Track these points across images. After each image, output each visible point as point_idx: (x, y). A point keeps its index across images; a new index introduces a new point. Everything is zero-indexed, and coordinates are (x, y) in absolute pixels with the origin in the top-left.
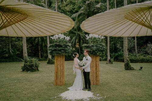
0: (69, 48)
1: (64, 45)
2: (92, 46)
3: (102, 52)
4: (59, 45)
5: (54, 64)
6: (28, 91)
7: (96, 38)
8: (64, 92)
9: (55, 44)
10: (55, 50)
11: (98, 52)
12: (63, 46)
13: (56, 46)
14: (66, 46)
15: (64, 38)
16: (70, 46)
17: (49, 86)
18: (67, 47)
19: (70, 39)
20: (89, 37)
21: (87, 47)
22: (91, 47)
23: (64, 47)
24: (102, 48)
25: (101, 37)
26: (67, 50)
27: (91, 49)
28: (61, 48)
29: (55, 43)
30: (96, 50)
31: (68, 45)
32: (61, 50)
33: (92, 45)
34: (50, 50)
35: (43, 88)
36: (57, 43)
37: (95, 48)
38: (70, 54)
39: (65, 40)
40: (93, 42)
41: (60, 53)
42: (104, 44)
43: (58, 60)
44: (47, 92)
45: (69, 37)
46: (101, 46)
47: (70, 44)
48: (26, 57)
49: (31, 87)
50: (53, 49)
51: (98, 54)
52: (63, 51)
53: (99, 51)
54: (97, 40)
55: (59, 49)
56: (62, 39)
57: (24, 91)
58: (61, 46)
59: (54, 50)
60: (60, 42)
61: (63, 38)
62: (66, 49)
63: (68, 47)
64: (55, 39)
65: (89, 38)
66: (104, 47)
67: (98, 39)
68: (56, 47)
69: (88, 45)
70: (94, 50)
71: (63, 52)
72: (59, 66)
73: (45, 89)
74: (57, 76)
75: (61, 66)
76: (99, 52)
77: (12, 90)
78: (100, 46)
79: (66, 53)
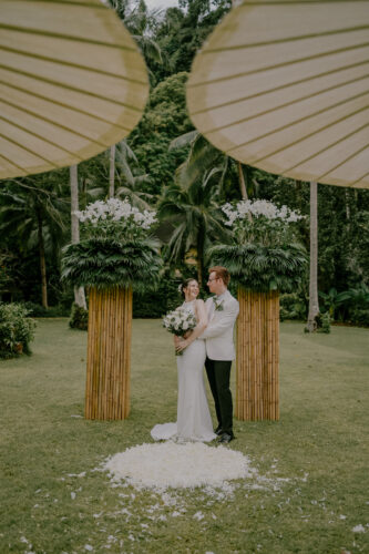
0: (149, 257)
1: (130, 245)
2: (251, 252)
3: (290, 281)
4: (107, 244)
5: (86, 329)
7: (267, 220)
8: (122, 449)
9: (91, 243)
10: (92, 267)
11: (272, 279)
12: (126, 251)
13: (97, 248)
14: (136, 252)
15: (132, 216)
16: (157, 251)
17: (64, 420)
18: (141, 256)
19: (156, 220)
20: (235, 213)
21: (228, 257)
22: (244, 256)
23: (129, 255)
24: (290, 260)
25: (288, 215)
26: (142, 268)
27: (245, 266)
28: (115, 259)
29: (91, 238)
30: (266, 271)
31: (147, 248)
32: (116, 265)
33: (250, 246)
34: (69, 265)
35: (36, 429)
36: (100, 238)
37: (260, 261)
38: (152, 283)
39: (133, 226)
40: (253, 237)
41: (112, 278)
42: (298, 246)
43: (102, 310)
44: (48, 447)
45: (154, 214)
46: (287, 254)
47: (155, 244)
50: (82, 262)
51: (275, 288)
52: (123, 271)
53: (279, 274)
54: (269, 229)
55: (107, 261)
56: (122, 219)
58: (116, 251)
59: (84, 268)
60: (112, 233)
61: (127, 215)
62: (139, 262)
63: (144, 254)
64: (94, 221)
65: (238, 220)
66: (302, 260)
67: (273, 225)
68: (94, 253)
69: (231, 248)
70: (258, 268)
71: (124, 278)
72: (106, 338)
73: (44, 435)
74: (96, 380)
75: (113, 337)
76: (279, 280)
78: (281, 251)
79: (137, 279)
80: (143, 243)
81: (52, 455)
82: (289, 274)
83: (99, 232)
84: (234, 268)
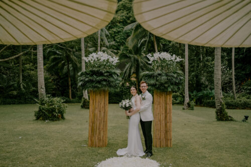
0: (115, 77)
1: (107, 72)
2: (160, 75)
3: (177, 87)
4: (98, 71)
5: (88, 108)
6: (38, 156)
7: (167, 61)
8: (105, 159)
9: (91, 71)
10: (91, 81)
11: (169, 86)
12: (106, 74)
13: (93, 73)
14: (110, 75)
15: (108, 59)
16: (119, 74)
17: (79, 147)
18: (112, 77)
19: (118, 61)
20: (153, 58)
21: (150, 77)
22: (157, 77)
23: (107, 76)
24: (176, 78)
25: (176, 59)
26: (113, 82)
27: (157, 80)
28: (101, 78)
29: (91, 69)
30: (166, 83)
31: (115, 73)
32: (101, 81)
33: (159, 72)
34: (82, 81)
35: (67, 151)
36: (95, 69)
37: (164, 78)
38: (117, 88)
39: (108, 64)
40: (160, 68)
41: (100, 86)
42: (180, 72)
43: (96, 100)
44: (72, 159)
45: (118, 58)
46: (175, 75)
47: (118, 72)
48: (42, 94)
49: (45, 148)
50: (87, 79)
51: (170, 90)
52: (105, 83)
53: (172, 84)
54: (167, 65)
55: (98, 79)
56: (104, 61)
57: (30, 155)
58: (101, 74)
59: (88, 82)
60: (100, 67)
61: (106, 59)
62: (111, 79)
63: (114, 76)
64: (92, 62)
65: (154, 61)
66: (182, 78)
67: (169, 63)
68: (92, 75)
69: (151, 73)
70: (163, 81)
71: (105, 86)
72: (97, 112)
73: (71, 153)
74: (93, 130)
75: (100, 112)
76: (172, 87)
77: (8, 155)
78: (173, 74)
79: (110, 86)
80: (113, 71)
81: (75, 161)
82: (176, 84)
83: (94, 66)
84: (152, 82)
